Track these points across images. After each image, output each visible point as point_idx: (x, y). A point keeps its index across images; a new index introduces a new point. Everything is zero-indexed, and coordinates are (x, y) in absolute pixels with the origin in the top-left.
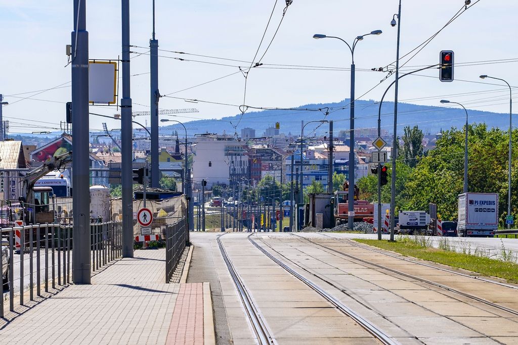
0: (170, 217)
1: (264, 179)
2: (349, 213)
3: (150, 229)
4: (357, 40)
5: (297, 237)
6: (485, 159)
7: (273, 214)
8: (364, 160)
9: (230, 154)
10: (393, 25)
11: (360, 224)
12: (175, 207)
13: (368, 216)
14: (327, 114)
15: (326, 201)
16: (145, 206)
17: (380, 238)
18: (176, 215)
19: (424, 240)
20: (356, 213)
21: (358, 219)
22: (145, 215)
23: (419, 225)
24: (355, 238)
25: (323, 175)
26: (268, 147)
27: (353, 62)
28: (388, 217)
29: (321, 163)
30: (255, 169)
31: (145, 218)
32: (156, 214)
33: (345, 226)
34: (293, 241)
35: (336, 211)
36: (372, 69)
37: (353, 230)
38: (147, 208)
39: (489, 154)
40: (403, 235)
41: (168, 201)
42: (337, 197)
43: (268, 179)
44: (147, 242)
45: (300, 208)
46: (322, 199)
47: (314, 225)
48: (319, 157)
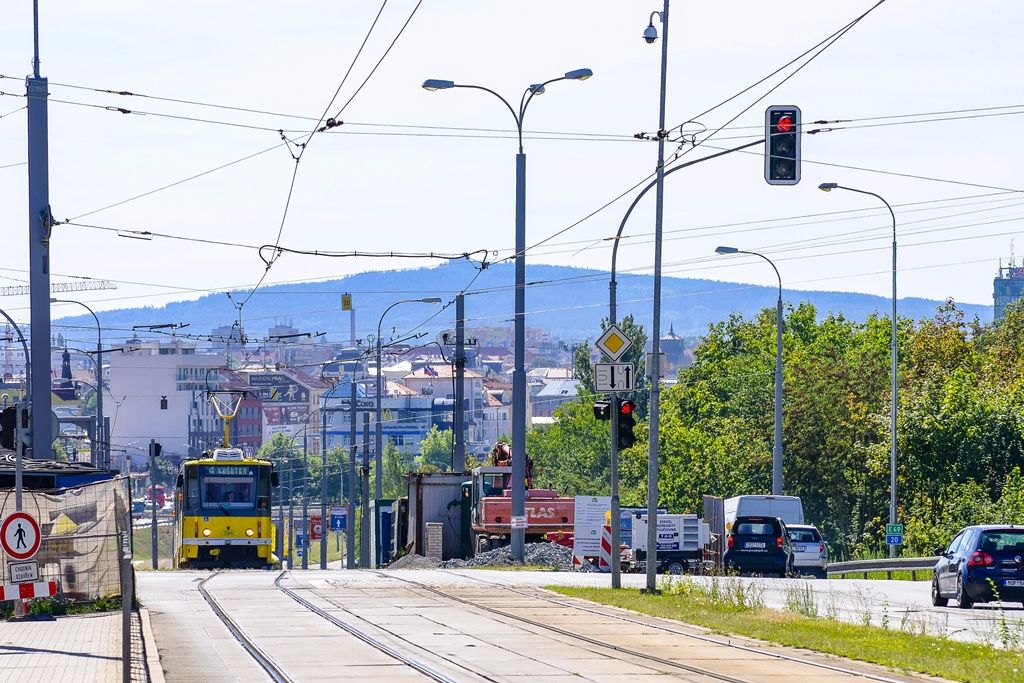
0: (85, 535)
1: (271, 443)
2: (514, 520)
3: (34, 566)
4: (529, 93)
5: (403, 584)
6: (820, 391)
7: (304, 525)
8: (498, 397)
9: (189, 387)
10: (650, 39)
11: (540, 549)
12: (99, 509)
13: (556, 528)
14: (484, 268)
15: (451, 493)
16: (19, 505)
17: (616, 584)
18: (102, 528)
19: (741, 588)
20: (530, 520)
21: (533, 537)
22: (20, 531)
23: (682, 548)
24: (552, 584)
25: (405, 433)
26: (277, 369)
27: (521, 148)
28: (608, 528)
29: (401, 405)
30: (247, 419)
31: (21, 538)
32: (48, 527)
33: (503, 552)
34: (396, 592)
35: (478, 517)
36: (637, 136)
37: (524, 564)
38: (24, 511)
39: (830, 377)
40: (675, 576)
41: (79, 493)
42: (480, 482)
43: (278, 443)
44: (25, 600)
45: (383, 509)
46: (440, 488)
47: (420, 551)
48: (396, 391)
